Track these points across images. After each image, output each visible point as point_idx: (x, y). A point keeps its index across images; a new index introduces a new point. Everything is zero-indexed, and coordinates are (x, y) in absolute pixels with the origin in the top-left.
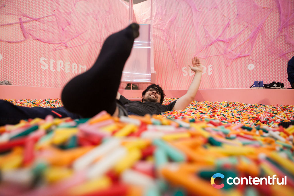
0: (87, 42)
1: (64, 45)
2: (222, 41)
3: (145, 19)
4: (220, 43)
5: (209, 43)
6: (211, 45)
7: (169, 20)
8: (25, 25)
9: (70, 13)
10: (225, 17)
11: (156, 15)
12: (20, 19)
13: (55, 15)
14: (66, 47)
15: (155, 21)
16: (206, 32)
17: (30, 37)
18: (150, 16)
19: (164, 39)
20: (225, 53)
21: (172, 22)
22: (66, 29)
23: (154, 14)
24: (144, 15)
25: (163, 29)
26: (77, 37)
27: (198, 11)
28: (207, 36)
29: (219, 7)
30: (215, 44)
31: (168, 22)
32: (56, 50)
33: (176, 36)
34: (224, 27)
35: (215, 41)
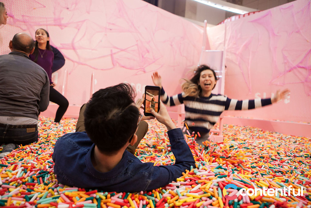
0: (162, 66)
1: (143, 70)
2: (303, 68)
3: (218, 43)
4: (300, 70)
5: (288, 69)
6: (290, 71)
7: (244, 44)
8: (115, 56)
9: (150, 41)
10: (308, 42)
11: (230, 39)
12: (111, 51)
13: (137, 45)
14: (145, 72)
15: (228, 45)
16: (285, 57)
17: (117, 64)
18: (223, 40)
19: (237, 63)
20: (306, 81)
21: (246, 46)
22: (145, 56)
23: (228, 37)
24: (218, 38)
25: (237, 53)
26: (154, 62)
27: (277, 36)
28: (285, 61)
29: (301, 31)
30: (295, 70)
31: (242, 46)
32: (136, 75)
33: (250, 60)
34: (306, 52)
35: (295, 68)
